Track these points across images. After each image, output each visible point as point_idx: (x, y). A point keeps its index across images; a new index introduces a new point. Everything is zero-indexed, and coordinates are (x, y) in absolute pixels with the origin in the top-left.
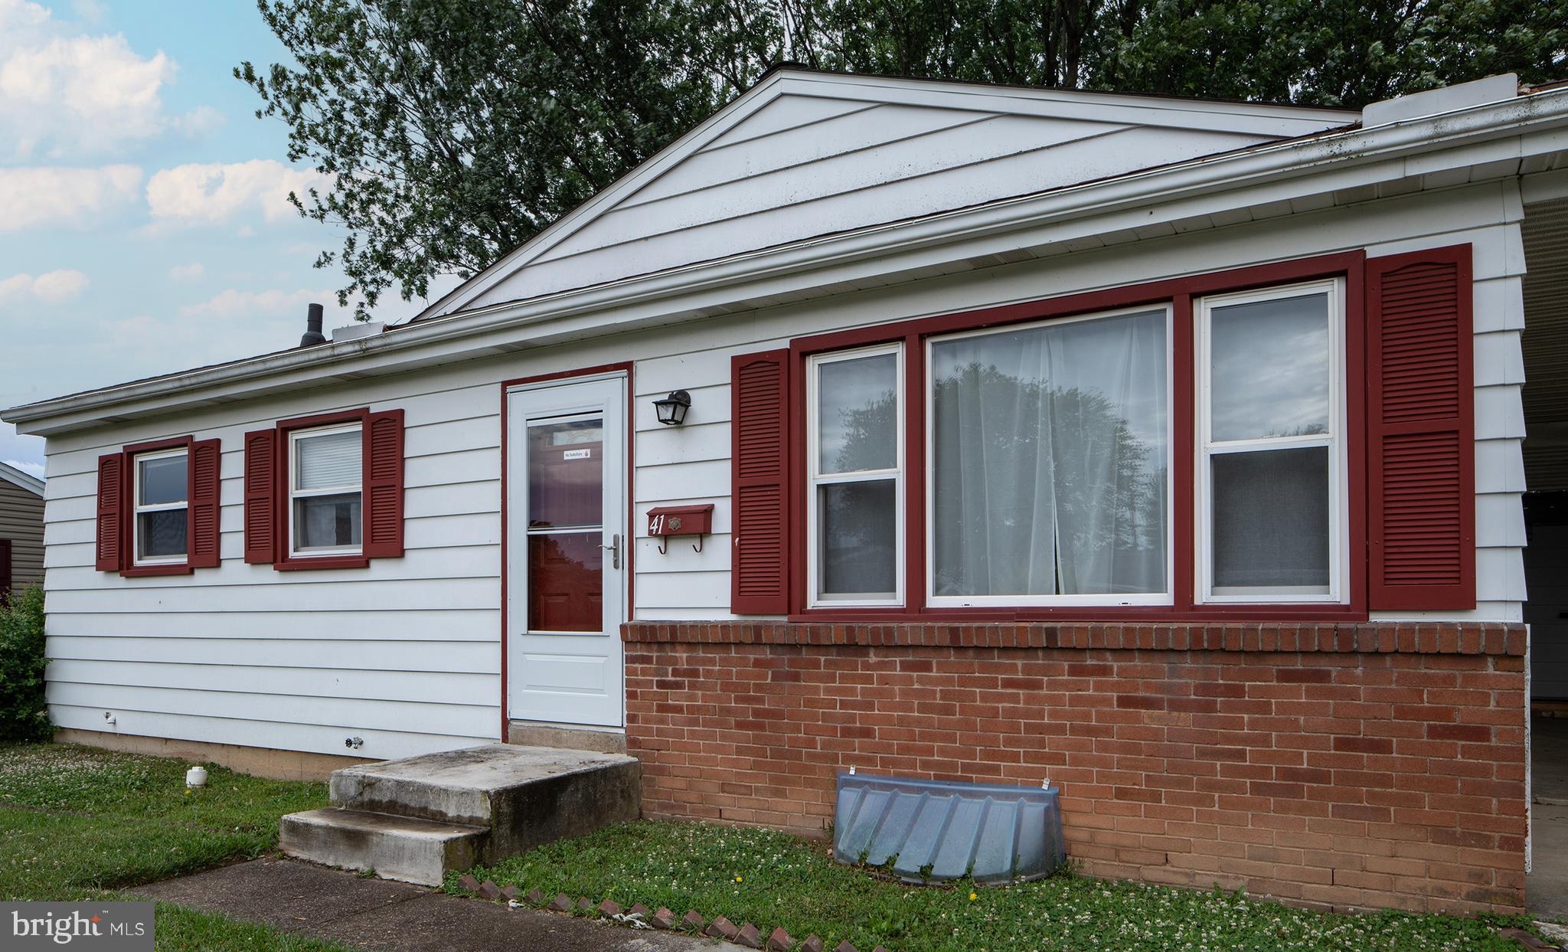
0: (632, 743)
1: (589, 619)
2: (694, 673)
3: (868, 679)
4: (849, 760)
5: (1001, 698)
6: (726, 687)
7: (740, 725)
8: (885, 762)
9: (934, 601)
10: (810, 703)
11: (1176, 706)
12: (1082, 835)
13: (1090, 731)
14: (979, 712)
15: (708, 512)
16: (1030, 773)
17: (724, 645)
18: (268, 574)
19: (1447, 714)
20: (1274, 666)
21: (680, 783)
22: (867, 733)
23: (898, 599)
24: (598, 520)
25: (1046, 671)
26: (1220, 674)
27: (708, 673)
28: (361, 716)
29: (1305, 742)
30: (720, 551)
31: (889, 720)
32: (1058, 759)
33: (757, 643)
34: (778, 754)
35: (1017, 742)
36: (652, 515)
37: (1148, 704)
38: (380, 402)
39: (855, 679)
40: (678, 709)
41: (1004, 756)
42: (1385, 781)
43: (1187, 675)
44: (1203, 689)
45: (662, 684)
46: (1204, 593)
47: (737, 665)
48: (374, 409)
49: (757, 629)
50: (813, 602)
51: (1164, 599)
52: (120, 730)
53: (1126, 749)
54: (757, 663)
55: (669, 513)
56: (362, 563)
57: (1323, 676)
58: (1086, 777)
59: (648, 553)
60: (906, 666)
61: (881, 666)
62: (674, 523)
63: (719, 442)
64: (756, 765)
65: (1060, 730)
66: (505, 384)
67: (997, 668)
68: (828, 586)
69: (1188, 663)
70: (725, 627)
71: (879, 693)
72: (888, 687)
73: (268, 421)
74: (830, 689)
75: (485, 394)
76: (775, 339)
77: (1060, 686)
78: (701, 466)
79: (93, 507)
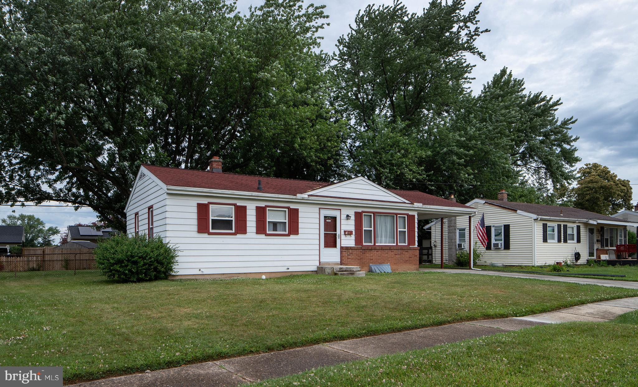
1: (335, 246)
2: (352, 253)
4: (370, 263)
5: (385, 255)
6: (356, 255)
8: (374, 263)
9: (377, 244)
10: (366, 256)
11: (399, 255)
13: (392, 258)
15: (352, 231)
16: (387, 262)
18: (263, 236)
22: (372, 260)
23: (373, 244)
24: (336, 231)
25: (389, 252)
27: (354, 253)
28: (288, 264)
30: (353, 237)
31: (375, 258)
32: (390, 261)
34: (363, 263)
35: (386, 259)
36: (345, 231)
37: (397, 255)
38: (293, 206)
39: (371, 253)
40: (350, 258)
41: (385, 261)
45: (347, 255)
47: (358, 252)
48: (291, 207)
50: (364, 244)
51: (395, 244)
52: (204, 273)
53: (395, 259)
55: (348, 231)
56: (288, 235)
58: (392, 263)
59: (343, 237)
60: (376, 252)
61: (374, 252)
62: (349, 233)
63: (353, 222)
65: (390, 258)
66: (320, 208)
69: (400, 251)
72: (374, 254)
73: (262, 204)
74: (368, 255)
75: (316, 209)
76: (360, 210)
77: (391, 254)
78: (350, 225)
79: (195, 216)
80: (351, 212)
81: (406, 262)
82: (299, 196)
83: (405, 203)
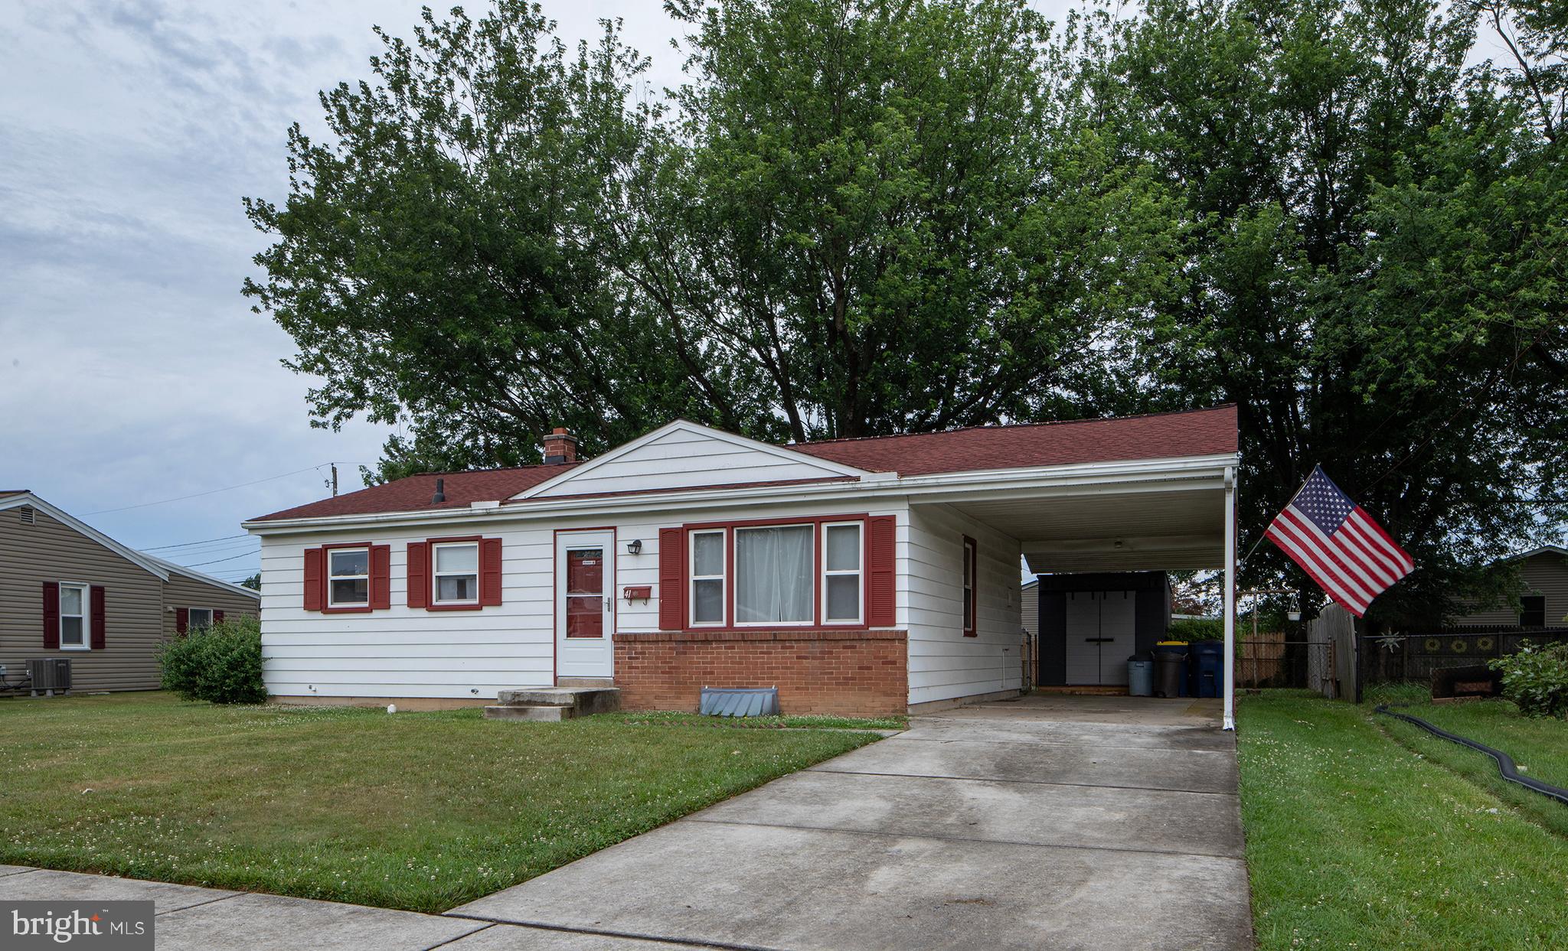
0: (616, 682)
1: (597, 632)
2: (644, 653)
3: (712, 653)
4: (705, 683)
5: (759, 658)
6: (657, 658)
7: (663, 673)
8: (718, 683)
9: (736, 624)
10: (690, 663)
11: (813, 658)
12: (785, 704)
13: (787, 668)
14: (751, 663)
15: (649, 589)
16: (768, 684)
17: (657, 642)
18: (422, 612)
19: (886, 657)
20: (841, 644)
21: (638, 697)
22: (712, 673)
23: (724, 624)
24: (600, 591)
25: (774, 648)
26: (826, 646)
27: (650, 653)
28: (477, 679)
29: (850, 668)
30: (654, 604)
31: (720, 668)
32: (777, 678)
33: (670, 641)
34: (678, 683)
35: (764, 673)
36: (625, 590)
37: (806, 658)
38: (488, 534)
39: (708, 653)
40: (637, 668)
41: (759, 678)
42: (871, 679)
43: (817, 648)
44: (821, 652)
45: (630, 658)
46: (824, 622)
47: (662, 649)
48: (485, 537)
49: (670, 635)
50: (692, 625)
51: (811, 623)
52: (318, 694)
53: (798, 673)
54: (670, 648)
55: (633, 589)
56: (478, 608)
57: (855, 647)
58: (786, 684)
59: (623, 605)
60: (726, 648)
61: (717, 648)
62: (635, 593)
63: (654, 561)
64: (669, 688)
65: (778, 668)
66: (555, 531)
67: (757, 648)
68: (697, 619)
69: (817, 644)
70: (657, 634)
71: (717, 658)
72: (720, 656)
73: (421, 538)
74: (698, 657)
75: (545, 535)
76: (676, 523)
77: (778, 653)
78: (646, 571)
79: (300, 576)
80: (649, 534)
81: (846, 682)
82: (478, 507)
83: (848, 478)
